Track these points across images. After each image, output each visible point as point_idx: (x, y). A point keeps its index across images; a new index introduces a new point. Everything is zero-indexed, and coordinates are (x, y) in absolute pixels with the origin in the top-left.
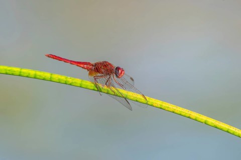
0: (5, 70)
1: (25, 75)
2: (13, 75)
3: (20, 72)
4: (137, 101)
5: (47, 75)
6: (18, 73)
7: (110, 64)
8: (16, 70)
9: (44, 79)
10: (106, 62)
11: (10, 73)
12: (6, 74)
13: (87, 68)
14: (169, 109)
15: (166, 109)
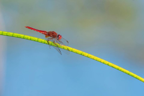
0: (17, 35)
1: (26, 38)
2: (20, 38)
3: (24, 37)
4: (77, 53)
5: (36, 39)
6: (23, 37)
7: (55, 33)
8: (22, 36)
9: (35, 41)
10: (53, 32)
11: (19, 37)
12: (18, 37)
13: (44, 34)
14: (91, 58)
15: (90, 57)
